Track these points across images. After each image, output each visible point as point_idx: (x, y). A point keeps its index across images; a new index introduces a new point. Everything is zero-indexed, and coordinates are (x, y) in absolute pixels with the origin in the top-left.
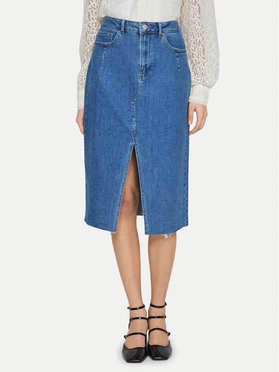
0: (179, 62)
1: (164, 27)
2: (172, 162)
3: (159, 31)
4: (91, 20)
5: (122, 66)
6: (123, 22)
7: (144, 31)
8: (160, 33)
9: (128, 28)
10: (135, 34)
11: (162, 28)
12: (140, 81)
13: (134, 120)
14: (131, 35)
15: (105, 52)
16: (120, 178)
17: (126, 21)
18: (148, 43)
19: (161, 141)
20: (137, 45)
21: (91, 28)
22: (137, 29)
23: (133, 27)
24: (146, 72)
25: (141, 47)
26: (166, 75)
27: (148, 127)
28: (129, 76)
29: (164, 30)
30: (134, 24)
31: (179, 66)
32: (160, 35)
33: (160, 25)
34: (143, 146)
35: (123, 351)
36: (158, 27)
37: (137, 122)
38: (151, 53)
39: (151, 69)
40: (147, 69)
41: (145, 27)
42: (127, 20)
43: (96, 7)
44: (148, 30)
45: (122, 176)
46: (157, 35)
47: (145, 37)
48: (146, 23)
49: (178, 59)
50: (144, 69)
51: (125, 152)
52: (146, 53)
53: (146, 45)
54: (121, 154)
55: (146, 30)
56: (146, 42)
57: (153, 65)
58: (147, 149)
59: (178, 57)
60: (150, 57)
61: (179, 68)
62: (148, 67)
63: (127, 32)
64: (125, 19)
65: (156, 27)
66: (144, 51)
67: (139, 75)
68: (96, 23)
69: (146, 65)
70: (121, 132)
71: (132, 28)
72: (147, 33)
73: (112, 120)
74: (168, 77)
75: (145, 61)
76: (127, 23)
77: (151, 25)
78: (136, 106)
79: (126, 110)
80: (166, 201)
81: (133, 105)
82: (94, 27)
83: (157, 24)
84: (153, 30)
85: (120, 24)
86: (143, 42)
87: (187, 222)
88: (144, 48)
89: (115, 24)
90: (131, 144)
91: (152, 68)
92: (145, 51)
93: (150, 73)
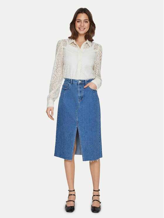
1: (88, 82)
3: (85, 83)
6: (72, 80)
9: (73, 82)
12: (79, 102)
13: (77, 117)
14: (75, 85)
15: (65, 92)
16: (73, 140)
19: (88, 125)
20: (77, 89)
22: (77, 83)
25: (79, 89)
27: (83, 120)
28: (75, 101)
33: (86, 81)
35: (66, 207)
38: (83, 91)
40: (81, 98)
41: (80, 82)
42: (73, 79)
48: (80, 80)
49: (94, 93)
52: (81, 91)
53: (81, 89)
54: (73, 130)
56: (81, 87)
58: (82, 128)
59: (94, 92)
60: (82, 93)
61: (94, 97)
63: (73, 84)
64: (72, 79)
67: (78, 100)
69: (81, 96)
70: (72, 122)
71: (75, 82)
72: (81, 84)
73: (69, 118)
77: (82, 81)
78: (78, 112)
79: (74, 114)
80: (91, 148)
81: (76, 111)
84: (83, 83)
85: (70, 81)
86: (79, 87)
87: (102, 156)
89: (68, 81)
90: (76, 126)
93: (83, 99)
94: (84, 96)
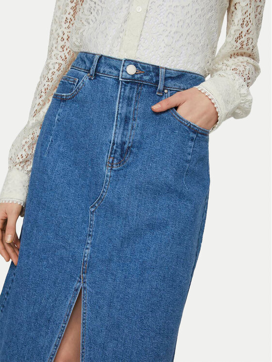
0: (190, 150)
1: (172, 78)
2: (143, 337)
3: (157, 83)
4: (53, 57)
5: (82, 139)
6: (97, 57)
7: (128, 76)
8: (160, 86)
9: (102, 70)
10: (111, 81)
11: (166, 79)
12: (107, 172)
13: (89, 242)
14: (105, 82)
15: (60, 111)
16: (47, 344)
17: (101, 57)
18: (133, 102)
19: (129, 290)
20: (111, 102)
21: (51, 72)
22: (116, 72)
23: (111, 68)
24: (121, 156)
25: (118, 108)
26: (159, 168)
29: (170, 83)
30: (114, 63)
31: (189, 157)
32: (159, 92)
33: (162, 72)
34: (97, 293)
36: (157, 75)
37: (93, 246)
38: (138, 121)
39: (131, 152)
40: (123, 151)
41: (131, 70)
42: (105, 54)
43: (65, 37)
44: (136, 77)
45: (51, 341)
46: (153, 89)
47: (128, 88)
48: (135, 63)
49: (191, 144)
50: (119, 150)
51: (63, 298)
52: (126, 120)
53: (129, 105)
54: (56, 300)
55: (133, 76)
56: (130, 99)
57: (137, 144)
59: (192, 139)
60: (133, 129)
61: (188, 161)
62: (126, 146)
63: (99, 76)
64: (100, 53)
65: (153, 74)
66: (123, 115)
67: (108, 159)
68: (60, 65)
69: (124, 143)
70: (62, 258)
71: (108, 70)
72: (132, 82)
73: (51, 235)
74: (161, 174)
75: (123, 134)
76: (103, 61)
77: (144, 68)
78: (97, 217)
79: (80, 221)
81: (92, 213)
82: (55, 70)
83: (157, 68)
84: (147, 78)
85: (91, 63)
86: (122, 97)
88: (124, 111)
89: (85, 63)
90: (77, 285)
91: (134, 150)
92: (126, 117)
93: (129, 159)
94: (138, 145)
